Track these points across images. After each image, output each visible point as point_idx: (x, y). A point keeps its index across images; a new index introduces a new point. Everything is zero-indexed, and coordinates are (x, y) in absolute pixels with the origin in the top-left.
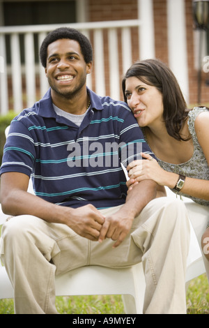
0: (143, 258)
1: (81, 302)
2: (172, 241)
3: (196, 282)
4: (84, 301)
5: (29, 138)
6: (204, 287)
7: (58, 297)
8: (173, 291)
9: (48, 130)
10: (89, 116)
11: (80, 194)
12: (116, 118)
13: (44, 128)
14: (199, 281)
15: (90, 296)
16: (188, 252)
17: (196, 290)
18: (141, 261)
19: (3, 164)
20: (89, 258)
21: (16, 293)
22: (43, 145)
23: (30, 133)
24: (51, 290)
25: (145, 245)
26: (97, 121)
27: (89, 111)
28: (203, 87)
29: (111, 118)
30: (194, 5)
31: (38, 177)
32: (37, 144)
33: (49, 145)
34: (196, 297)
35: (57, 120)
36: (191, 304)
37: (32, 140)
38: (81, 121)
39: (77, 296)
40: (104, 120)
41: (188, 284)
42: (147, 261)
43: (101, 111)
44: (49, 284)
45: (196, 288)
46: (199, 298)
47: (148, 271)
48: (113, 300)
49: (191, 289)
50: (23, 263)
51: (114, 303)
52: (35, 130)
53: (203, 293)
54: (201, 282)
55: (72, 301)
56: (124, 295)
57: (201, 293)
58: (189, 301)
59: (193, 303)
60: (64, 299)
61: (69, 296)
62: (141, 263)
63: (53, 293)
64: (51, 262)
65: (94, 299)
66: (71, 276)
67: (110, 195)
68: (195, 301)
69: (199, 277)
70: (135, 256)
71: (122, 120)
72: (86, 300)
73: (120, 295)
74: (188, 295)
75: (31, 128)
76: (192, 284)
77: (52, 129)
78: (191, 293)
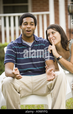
0: (51, 92)
1: (30, 107)
2: (61, 87)
3: (69, 100)
4: (31, 107)
5: (13, 51)
6: (72, 102)
7: (22, 105)
8: (61, 104)
9: (20, 48)
10: (34, 43)
11: (30, 70)
12: (43, 44)
13: (18, 47)
14: (70, 100)
15: (33, 105)
16: (66, 90)
17: (69, 103)
18: (50, 93)
19: (5, 60)
20: (32, 92)
21: (7, 104)
22: (18, 53)
23: (13, 49)
24: (19, 102)
25: (52, 88)
26: (37, 45)
27: (34, 42)
28: (71, 35)
29: (41, 44)
30: (68, 7)
31: (16, 64)
32: (16, 53)
33: (20, 53)
34: (69, 105)
35: (23, 44)
36: (67, 108)
37: (14, 51)
38: (31, 45)
39: (28, 105)
40: (39, 45)
41: (66, 101)
42: (52, 93)
43: (38, 42)
44: (18, 100)
45: (69, 102)
46: (70, 106)
47: (53, 97)
48: (41, 106)
49: (67, 103)
50: (9, 93)
51: (41, 107)
52: (15, 48)
53: (72, 104)
54: (71, 100)
55: (26, 107)
56: (45, 105)
57: (71, 104)
58: (67, 107)
59: (68, 107)
60: (24, 106)
61: (26, 105)
62: (50, 94)
63: (20, 103)
64: (19, 93)
65: (34, 106)
66: (26, 98)
67: (40, 70)
68: (69, 107)
69: (70, 99)
70: (48, 92)
71: (45, 45)
72: (31, 106)
73: (43, 105)
74: (66, 105)
75: (13, 47)
76: (68, 101)
77: (21, 47)
78: (67, 104)
